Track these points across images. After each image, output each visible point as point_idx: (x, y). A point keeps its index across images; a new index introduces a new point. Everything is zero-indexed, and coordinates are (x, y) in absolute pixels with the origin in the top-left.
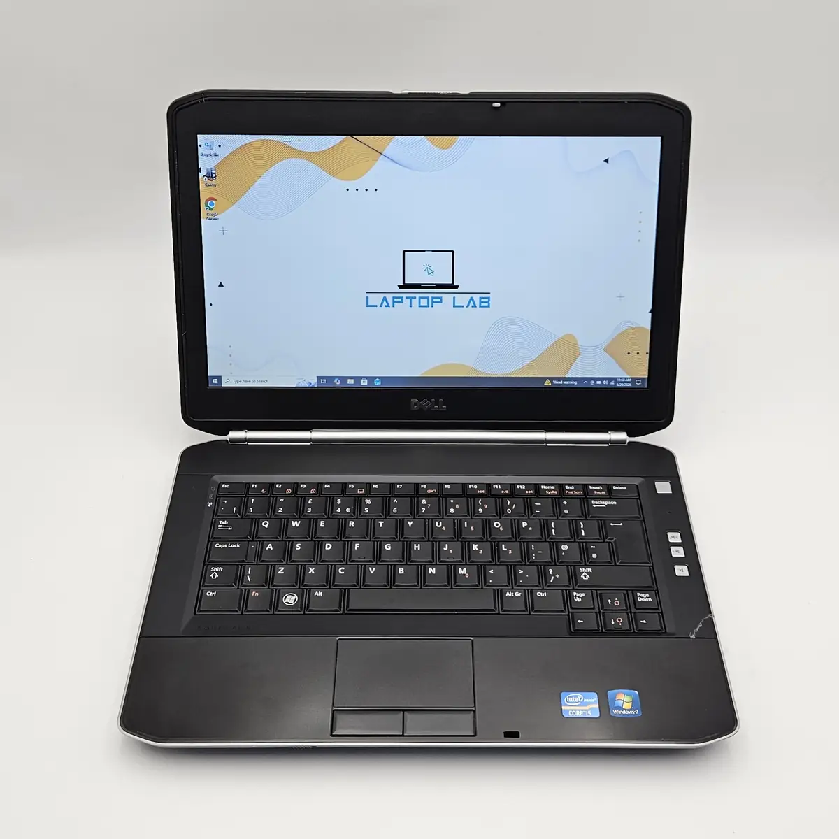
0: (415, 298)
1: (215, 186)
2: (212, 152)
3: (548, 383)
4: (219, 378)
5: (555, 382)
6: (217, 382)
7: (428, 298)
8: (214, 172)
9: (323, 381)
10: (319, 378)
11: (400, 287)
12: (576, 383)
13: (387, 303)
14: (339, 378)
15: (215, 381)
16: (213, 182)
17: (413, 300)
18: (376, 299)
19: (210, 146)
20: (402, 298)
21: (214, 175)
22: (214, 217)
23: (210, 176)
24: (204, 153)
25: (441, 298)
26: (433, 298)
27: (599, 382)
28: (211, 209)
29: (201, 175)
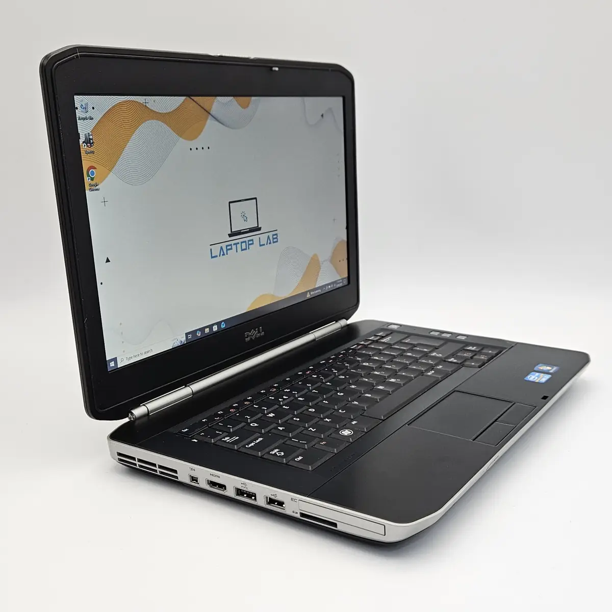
0: (238, 243)
1: (93, 152)
2: (88, 115)
3: (308, 296)
4: (115, 360)
5: (311, 293)
6: (113, 365)
7: (245, 242)
8: (91, 137)
9: (190, 336)
10: (187, 334)
11: (230, 235)
12: (320, 291)
13: (223, 252)
14: (199, 330)
15: (112, 364)
16: (92, 149)
17: (238, 245)
18: (216, 250)
19: (85, 109)
20: (231, 245)
21: (92, 141)
22: (94, 187)
23: (88, 141)
24: (81, 116)
25: (252, 240)
26: (249, 241)
27: (329, 287)
28: (92, 179)
29: (81, 142)
